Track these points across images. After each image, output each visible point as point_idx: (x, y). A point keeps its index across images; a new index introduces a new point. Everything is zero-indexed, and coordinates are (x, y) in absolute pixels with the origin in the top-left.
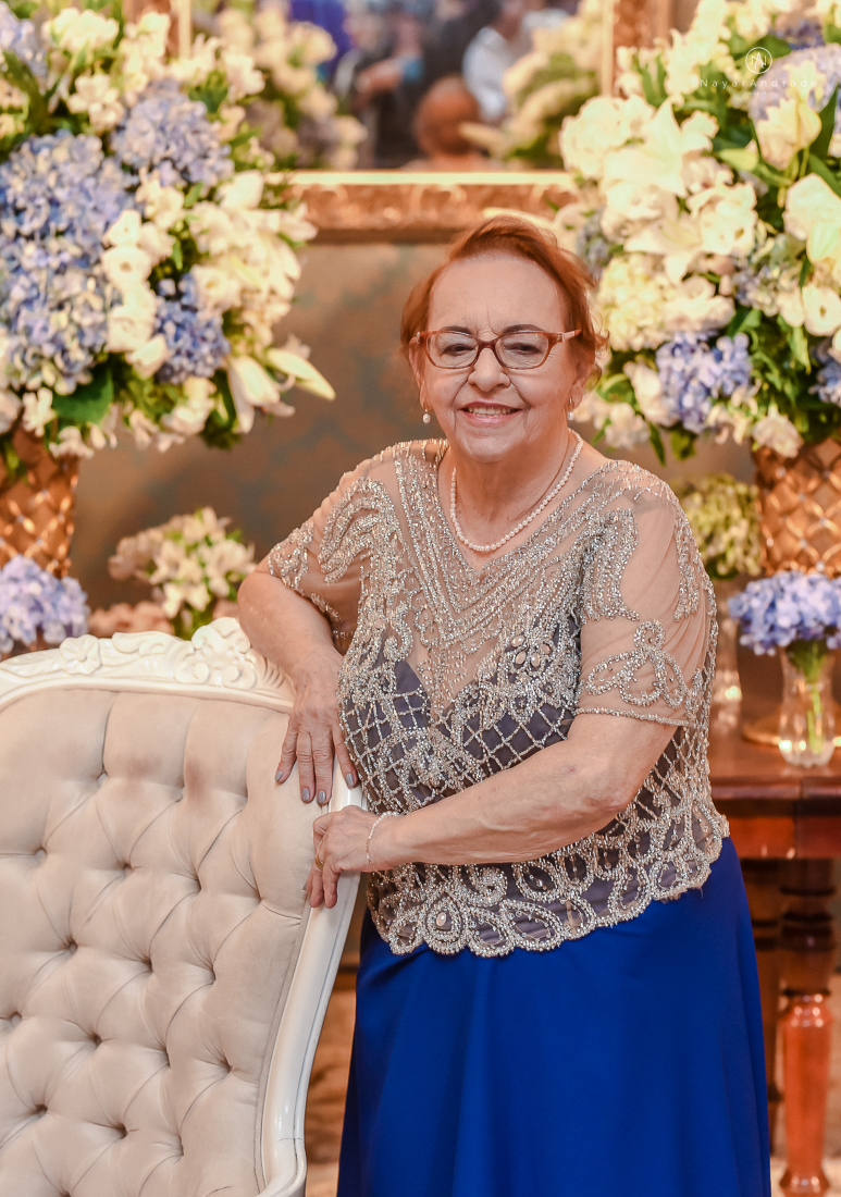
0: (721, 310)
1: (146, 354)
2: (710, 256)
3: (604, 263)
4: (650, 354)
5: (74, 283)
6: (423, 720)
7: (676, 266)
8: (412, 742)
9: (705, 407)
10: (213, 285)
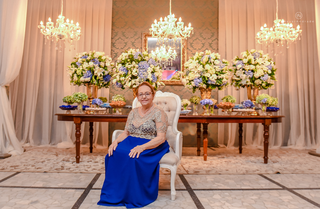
0: (200, 76)
1: (151, 79)
2: (199, 71)
3: (189, 73)
4: (193, 80)
5: (145, 73)
6: (136, 129)
7: (196, 72)
8: (135, 131)
9: (198, 84)
10: (156, 74)
